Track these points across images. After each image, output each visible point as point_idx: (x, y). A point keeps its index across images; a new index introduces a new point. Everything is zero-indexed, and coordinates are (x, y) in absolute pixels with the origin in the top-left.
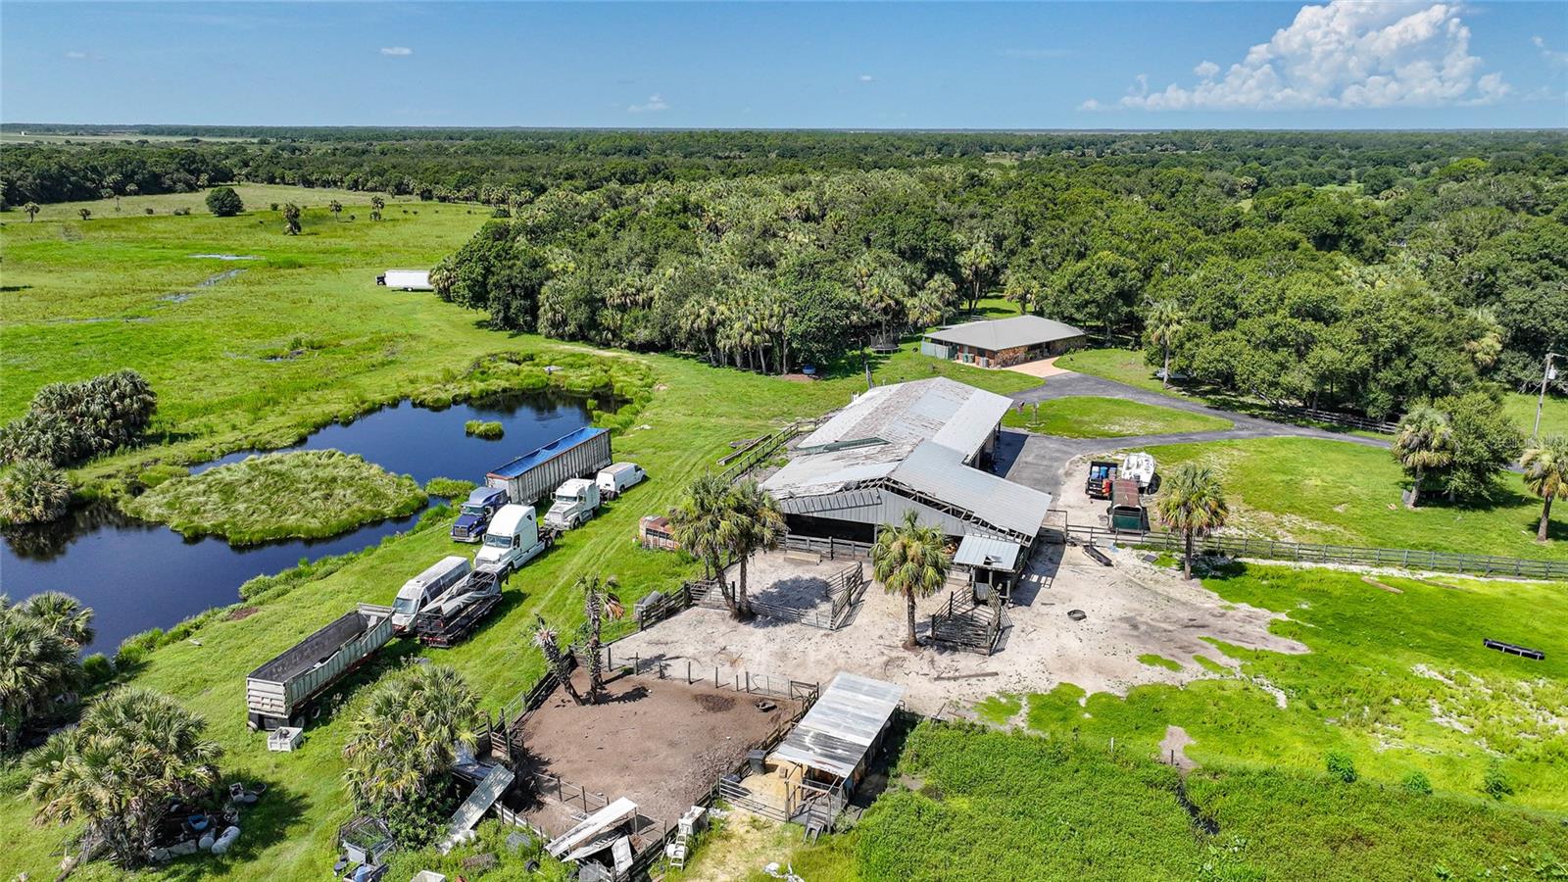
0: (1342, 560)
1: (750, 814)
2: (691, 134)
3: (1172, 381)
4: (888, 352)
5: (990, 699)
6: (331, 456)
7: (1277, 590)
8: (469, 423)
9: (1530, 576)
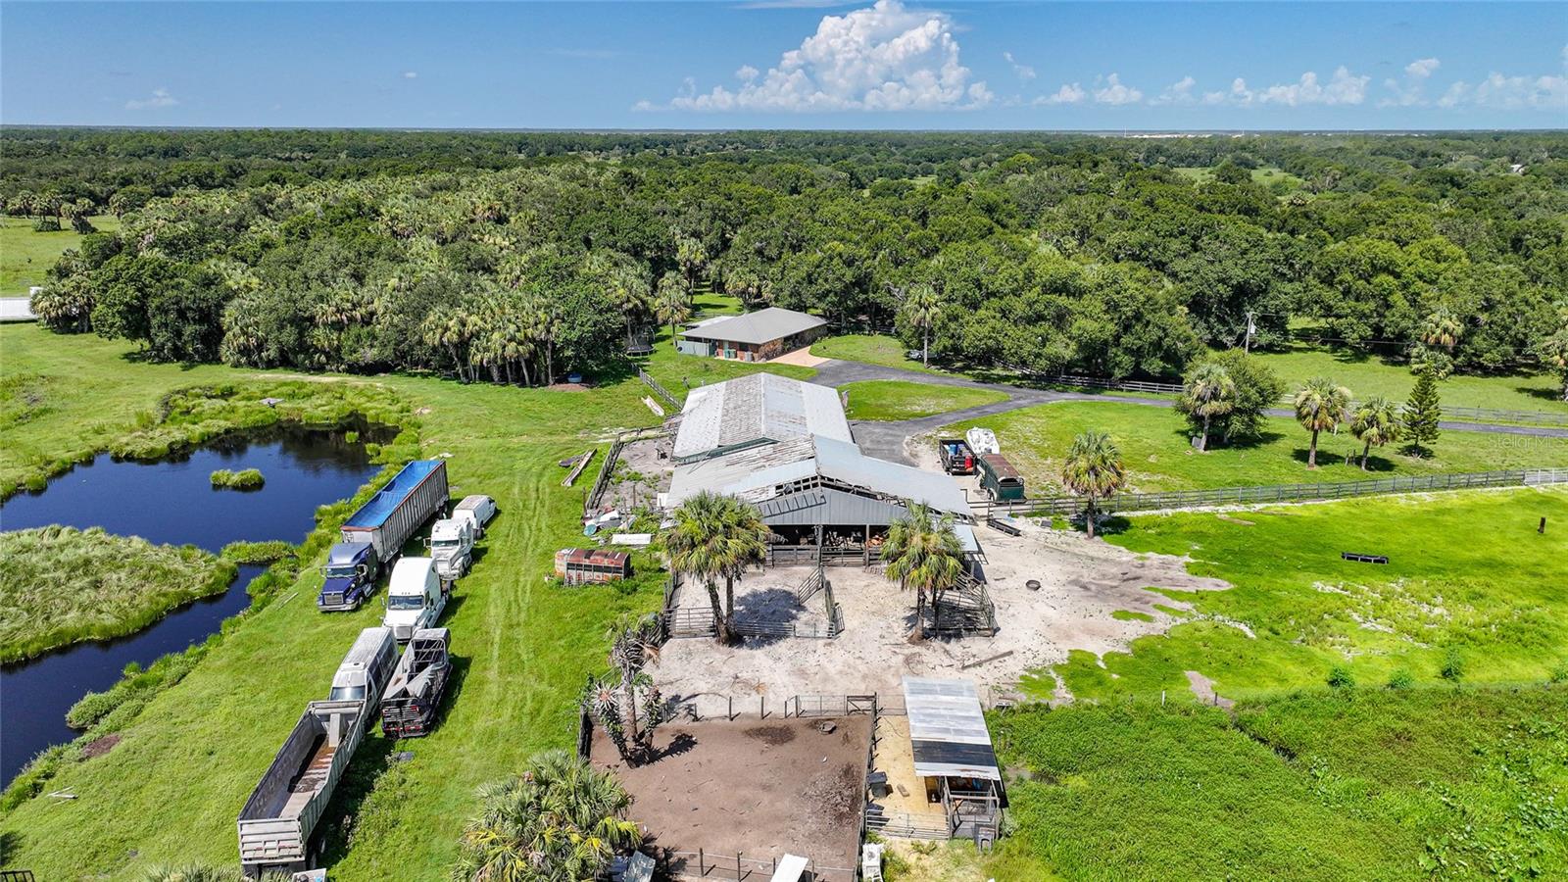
0: (1191, 504)
1: (909, 841)
2: (236, 133)
3: (932, 361)
4: (645, 354)
5: (1022, 677)
6: (57, 534)
7: (1167, 537)
8: (215, 473)
9: (1327, 497)
